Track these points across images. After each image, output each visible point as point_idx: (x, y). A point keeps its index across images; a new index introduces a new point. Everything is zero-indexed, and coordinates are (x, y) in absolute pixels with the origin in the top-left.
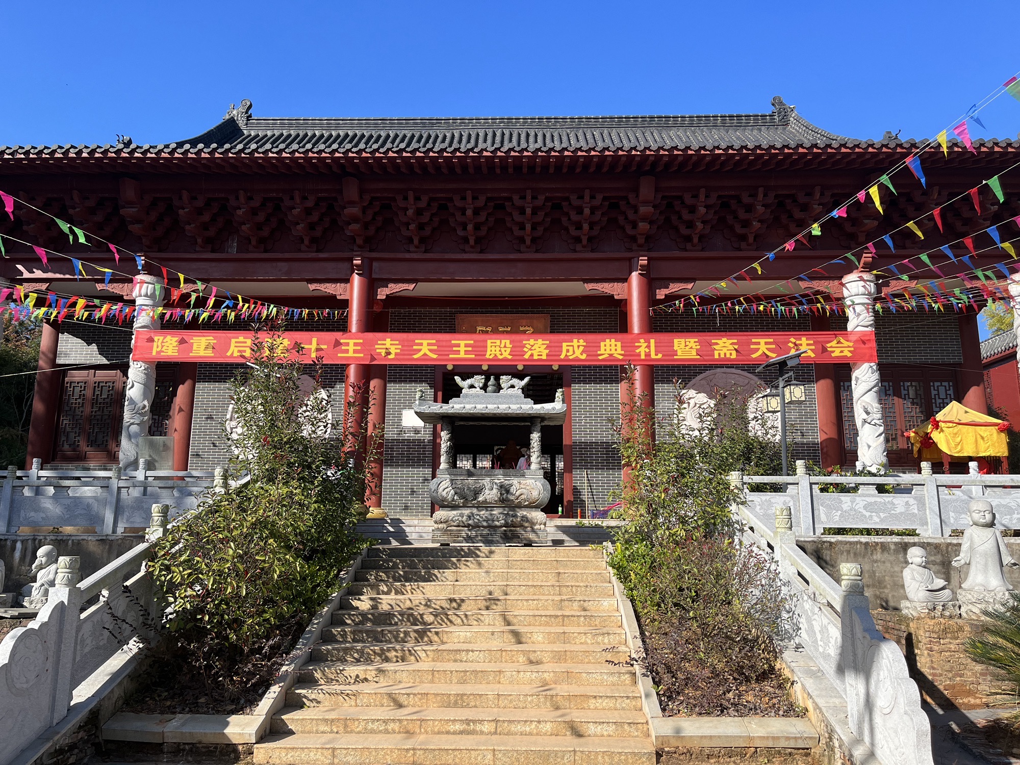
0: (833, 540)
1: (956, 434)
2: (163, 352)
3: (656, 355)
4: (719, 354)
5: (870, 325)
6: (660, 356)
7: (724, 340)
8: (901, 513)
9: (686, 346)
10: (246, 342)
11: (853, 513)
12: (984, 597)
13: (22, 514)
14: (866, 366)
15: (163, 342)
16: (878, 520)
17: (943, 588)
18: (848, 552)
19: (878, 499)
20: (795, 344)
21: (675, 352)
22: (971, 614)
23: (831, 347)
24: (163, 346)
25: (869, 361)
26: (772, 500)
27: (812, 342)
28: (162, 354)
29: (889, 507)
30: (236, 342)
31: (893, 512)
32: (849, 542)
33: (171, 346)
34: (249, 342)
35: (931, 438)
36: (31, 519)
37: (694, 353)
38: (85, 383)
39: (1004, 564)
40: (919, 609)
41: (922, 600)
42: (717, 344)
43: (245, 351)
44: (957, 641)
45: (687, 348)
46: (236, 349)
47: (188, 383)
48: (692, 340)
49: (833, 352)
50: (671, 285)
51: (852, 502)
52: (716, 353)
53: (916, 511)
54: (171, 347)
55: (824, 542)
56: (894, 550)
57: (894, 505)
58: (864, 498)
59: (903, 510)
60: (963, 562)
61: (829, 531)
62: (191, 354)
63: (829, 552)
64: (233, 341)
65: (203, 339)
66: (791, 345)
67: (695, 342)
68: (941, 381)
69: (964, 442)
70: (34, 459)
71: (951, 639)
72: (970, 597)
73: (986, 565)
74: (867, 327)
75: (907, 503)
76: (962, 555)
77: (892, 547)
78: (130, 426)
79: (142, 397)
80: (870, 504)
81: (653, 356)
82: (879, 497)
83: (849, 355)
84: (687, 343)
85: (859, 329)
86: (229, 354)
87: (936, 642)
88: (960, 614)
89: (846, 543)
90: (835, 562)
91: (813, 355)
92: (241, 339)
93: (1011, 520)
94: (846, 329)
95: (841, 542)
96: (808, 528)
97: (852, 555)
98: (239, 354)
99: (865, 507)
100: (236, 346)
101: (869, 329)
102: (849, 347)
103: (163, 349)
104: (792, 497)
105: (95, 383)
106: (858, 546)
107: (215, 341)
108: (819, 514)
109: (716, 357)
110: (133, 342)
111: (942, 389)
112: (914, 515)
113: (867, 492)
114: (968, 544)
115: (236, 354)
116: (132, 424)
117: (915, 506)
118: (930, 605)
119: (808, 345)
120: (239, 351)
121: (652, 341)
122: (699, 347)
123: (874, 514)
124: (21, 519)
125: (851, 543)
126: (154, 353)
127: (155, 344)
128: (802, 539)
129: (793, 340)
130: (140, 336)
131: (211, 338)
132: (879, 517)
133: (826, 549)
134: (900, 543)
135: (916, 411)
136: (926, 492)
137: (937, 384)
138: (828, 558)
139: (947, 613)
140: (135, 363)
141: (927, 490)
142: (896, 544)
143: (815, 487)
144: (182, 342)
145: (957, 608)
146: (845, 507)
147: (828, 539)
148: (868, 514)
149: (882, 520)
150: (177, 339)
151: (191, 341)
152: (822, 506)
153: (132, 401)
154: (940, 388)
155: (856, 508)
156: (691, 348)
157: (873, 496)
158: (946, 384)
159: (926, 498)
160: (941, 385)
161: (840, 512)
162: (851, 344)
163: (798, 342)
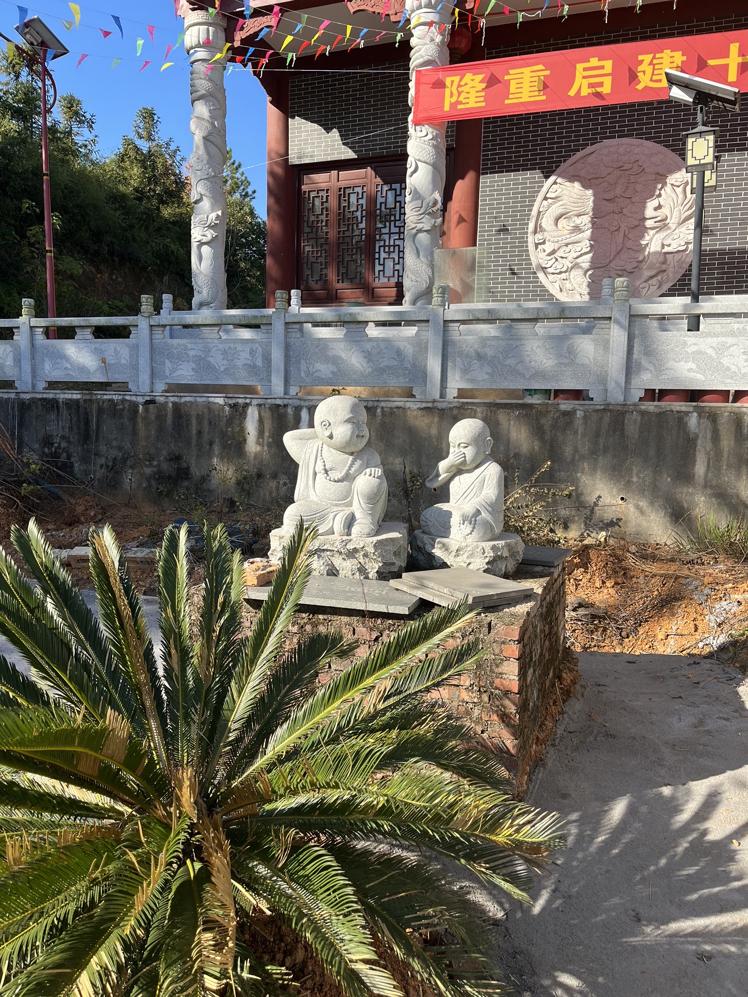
2: (461, 103)
10: (602, 67)
13: (303, 366)
15: (459, 86)
24: (459, 93)
28: (460, 107)
30: (585, 69)
33: (473, 91)
34: (608, 65)
36: (316, 374)
38: (327, 190)
43: (601, 84)
46: (585, 82)
47: (470, 176)
54: (473, 94)
62: (507, 102)
64: (580, 67)
65: (527, 70)
70: (293, 291)
78: (416, 234)
79: (431, 187)
86: (572, 93)
92: (594, 62)
98: (590, 91)
100: (584, 77)
103: (461, 99)
105: (340, 189)
107: (548, 73)
110: (412, 93)
115: (585, 92)
116: (420, 231)
120: (591, 86)
124: (303, 375)
126: (447, 108)
127: (447, 91)
130: (423, 80)
131: (541, 67)
140: (418, 128)
144: (492, 81)
150: (481, 77)
151: (506, 77)
153: (417, 195)
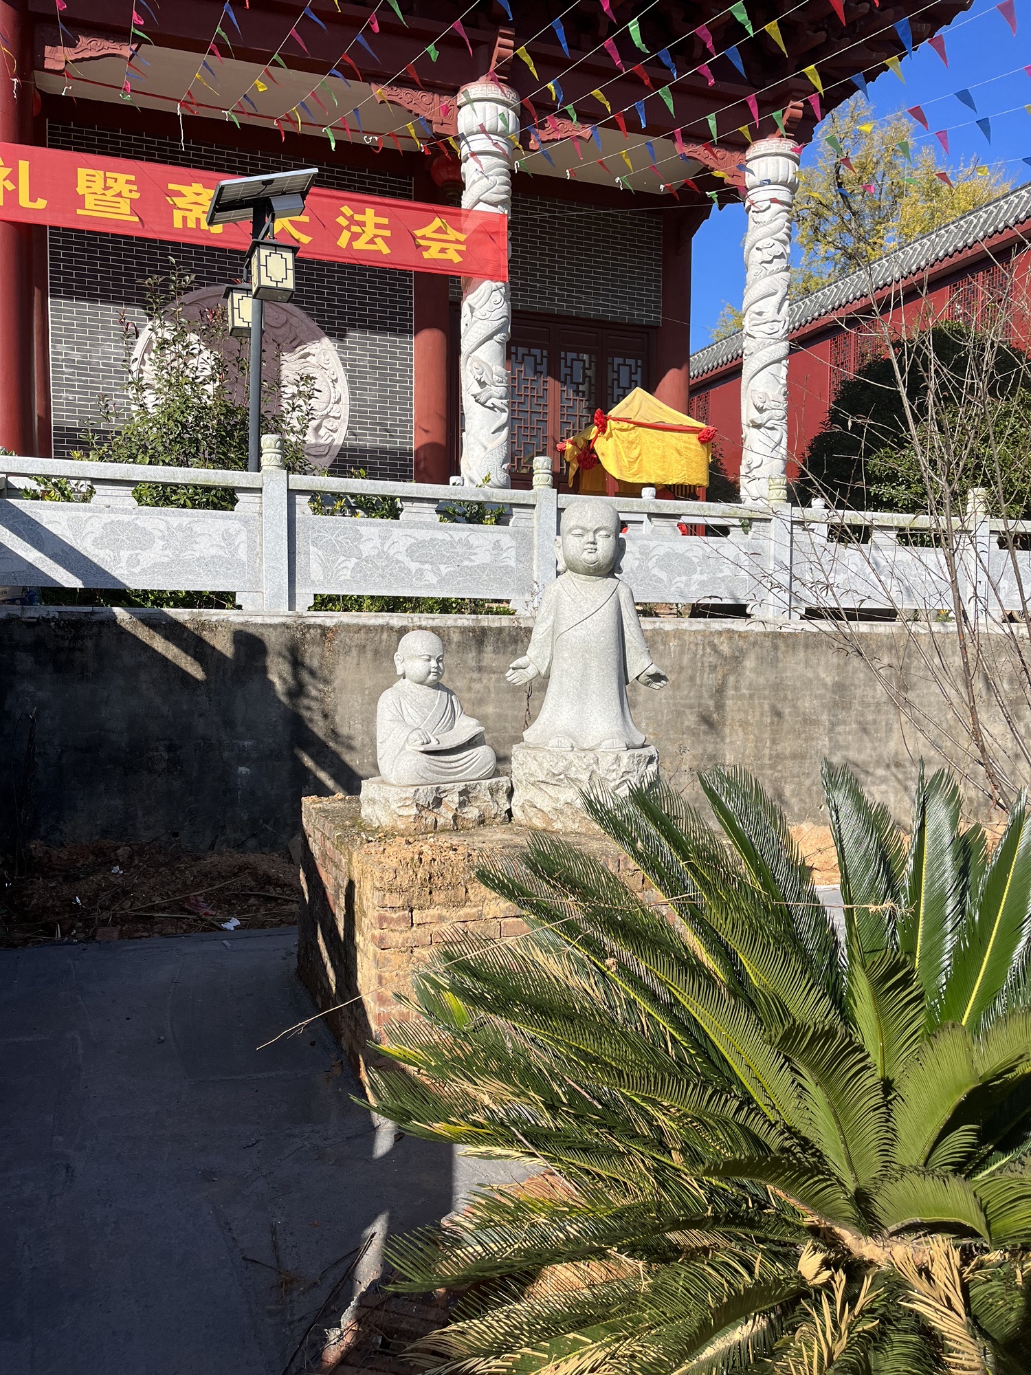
0: (329, 623)
1: (632, 443)
3: (33, 199)
4: (185, 219)
5: (502, 203)
6: (41, 204)
7: (197, 187)
8: (483, 567)
9: (106, 188)
11: (382, 563)
12: (568, 768)
14: (487, 285)
16: (434, 580)
17: (472, 743)
18: (362, 648)
19: (440, 535)
20: (351, 219)
21: (80, 201)
22: (531, 812)
23: (424, 237)
25: (493, 278)
26: (197, 528)
27: (385, 221)
29: (461, 551)
31: (466, 563)
32: (364, 626)
35: (593, 451)
37: (125, 207)
39: (632, 675)
40: (394, 806)
41: (405, 782)
42: (180, 194)
44: (462, 912)
45: (109, 193)
48: (122, 178)
49: (427, 248)
50: (83, 41)
51: (384, 539)
52: (177, 217)
53: (512, 563)
55: (309, 627)
56: (459, 644)
57: (471, 547)
58: (409, 531)
59: (487, 559)
60: (531, 672)
61: (324, 603)
63: (318, 650)
66: (342, 221)
67: (128, 182)
68: (625, 357)
69: (644, 457)
71: (445, 905)
72: (534, 766)
73: (584, 679)
74: (495, 204)
75: (497, 545)
76: (532, 651)
77: (456, 637)
80: (421, 544)
81: (24, 201)
82: (440, 528)
83: (457, 259)
84: (110, 182)
85: (482, 207)
87: (398, 921)
88: (509, 812)
89: (359, 628)
90: (331, 672)
91: (386, 250)
93: (687, 585)
94: (460, 205)
95: (348, 627)
96: (277, 596)
97: (369, 655)
99: (410, 552)
101: (499, 210)
102: (457, 242)
104: (245, 522)
106: (385, 636)
108: (308, 564)
109: (178, 224)
111: (624, 371)
112: (507, 570)
113: (417, 519)
114: (549, 622)
117: (513, 552)
118: (426, 796)
119: (377, 226)
121: (24, 166)
122: (136, 195)
123: (427, 566)
125: (368, 629)
128: (259, 620)
129: (346, 210)
132: (437, 572)
133: (313, 641)
134: (472, 630)
135: (581, 407)
136: (535, 521)
137: (618, 361)
138: (315, 663)
139: (472, 813)
141: (539, 517)
142: (463, 630)
143: (302, 501)
145: (502, 797)
146: (367, 549)
147: (319, 621)
148: (413, 566)
149: (443, 581)
152: (315, 545)
154: (622, 367)
155: (392, 552)
156: (119, 195)
157: (427, 526)
158: (630, 361)
159: (536, 534)
160: (625, 365)
161: (354, 560)
162: (462, 237)
163: (357, 217)
